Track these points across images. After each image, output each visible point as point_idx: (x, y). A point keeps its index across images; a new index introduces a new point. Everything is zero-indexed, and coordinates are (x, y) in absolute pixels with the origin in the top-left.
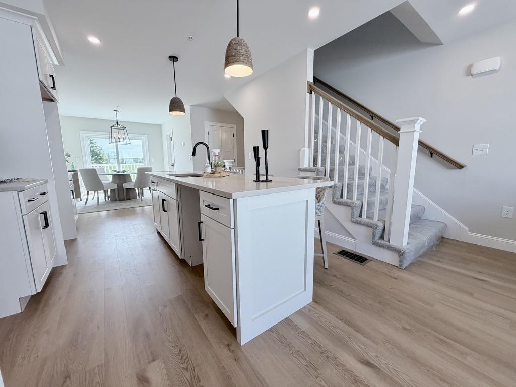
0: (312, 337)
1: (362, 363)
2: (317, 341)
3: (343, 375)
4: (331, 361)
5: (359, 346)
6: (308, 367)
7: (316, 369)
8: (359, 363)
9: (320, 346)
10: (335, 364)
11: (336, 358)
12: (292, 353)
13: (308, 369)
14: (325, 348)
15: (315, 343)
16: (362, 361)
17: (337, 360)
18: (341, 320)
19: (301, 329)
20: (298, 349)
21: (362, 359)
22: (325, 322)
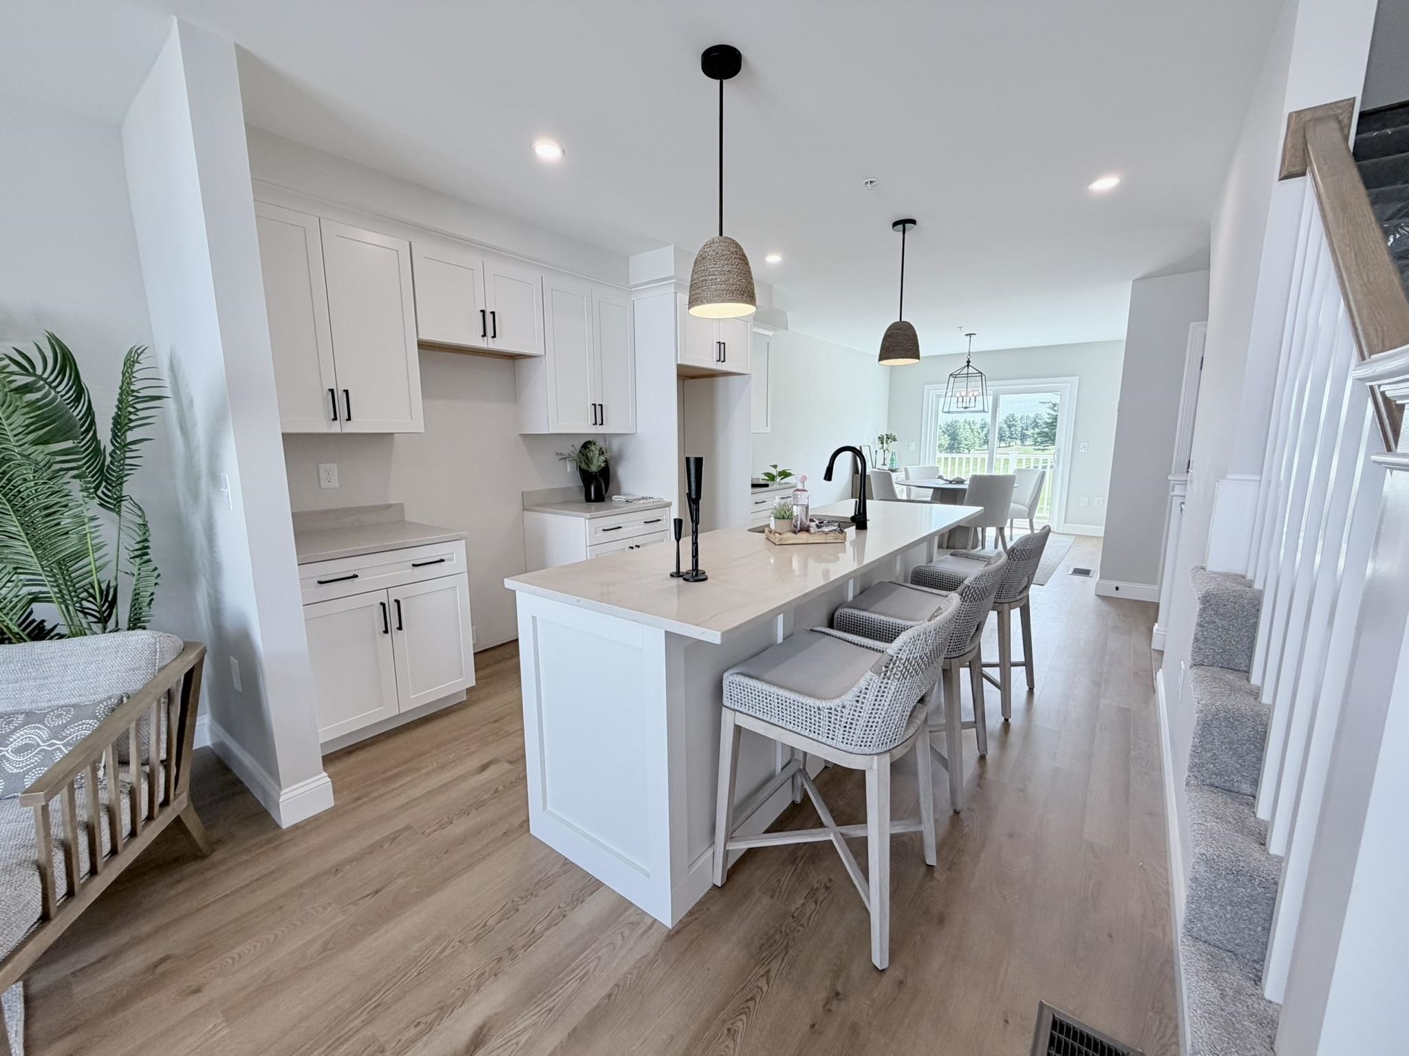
0: (549, 932)
1: (481, 1028)
2: (539, 942)
3: (459, 986)
4: (491, 966)
5: (525, 1029)
6: (482, 927)
7: (476, 939)
8: (480, 1023)
9: (526, 946)
10: (483, 973)
11: (496, 975)
12: (513, 902)
13: (479, 927)
14: (520, 956)
15: (533, 938)
16: (484, 1032)
17: (492, 978)
18: (609, 996)
19: (572, 910)
20: (521, 910)
21: (489, 1031)
22: (599, 958)
